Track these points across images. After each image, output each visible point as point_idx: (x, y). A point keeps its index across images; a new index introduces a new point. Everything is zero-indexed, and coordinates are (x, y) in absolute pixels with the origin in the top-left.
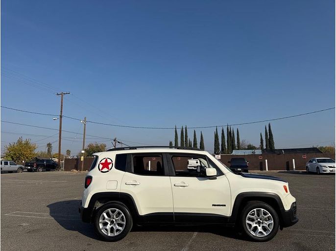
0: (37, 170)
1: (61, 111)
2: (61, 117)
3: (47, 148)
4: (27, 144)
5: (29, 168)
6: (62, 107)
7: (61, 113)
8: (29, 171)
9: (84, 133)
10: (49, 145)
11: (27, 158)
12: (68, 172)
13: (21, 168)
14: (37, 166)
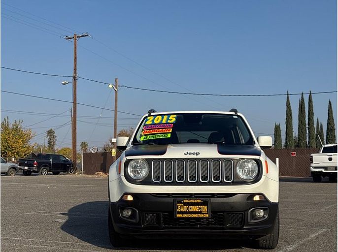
0: (40, 173)
1: (75, 69)
2: (75, 78)
3: (47, 139)
4: (17, 129)
5: (26, 168)
6: (75, 61)
7: (75, 72)
8: (27, 173)
9: (116, 108)
10: (51, 133)
11: (18, 153)
12: (90, 176)
13: (14, 168)
14: (40, 165)
